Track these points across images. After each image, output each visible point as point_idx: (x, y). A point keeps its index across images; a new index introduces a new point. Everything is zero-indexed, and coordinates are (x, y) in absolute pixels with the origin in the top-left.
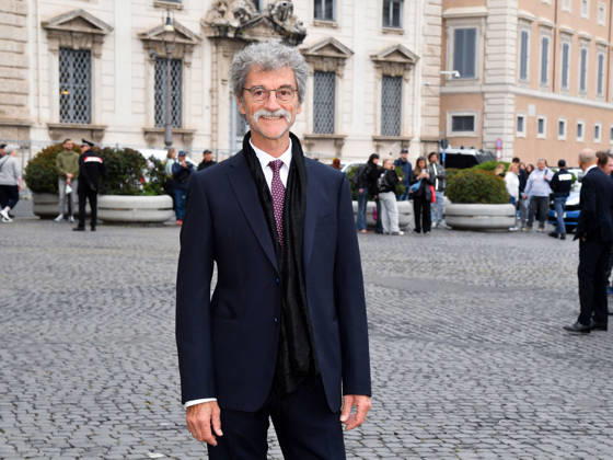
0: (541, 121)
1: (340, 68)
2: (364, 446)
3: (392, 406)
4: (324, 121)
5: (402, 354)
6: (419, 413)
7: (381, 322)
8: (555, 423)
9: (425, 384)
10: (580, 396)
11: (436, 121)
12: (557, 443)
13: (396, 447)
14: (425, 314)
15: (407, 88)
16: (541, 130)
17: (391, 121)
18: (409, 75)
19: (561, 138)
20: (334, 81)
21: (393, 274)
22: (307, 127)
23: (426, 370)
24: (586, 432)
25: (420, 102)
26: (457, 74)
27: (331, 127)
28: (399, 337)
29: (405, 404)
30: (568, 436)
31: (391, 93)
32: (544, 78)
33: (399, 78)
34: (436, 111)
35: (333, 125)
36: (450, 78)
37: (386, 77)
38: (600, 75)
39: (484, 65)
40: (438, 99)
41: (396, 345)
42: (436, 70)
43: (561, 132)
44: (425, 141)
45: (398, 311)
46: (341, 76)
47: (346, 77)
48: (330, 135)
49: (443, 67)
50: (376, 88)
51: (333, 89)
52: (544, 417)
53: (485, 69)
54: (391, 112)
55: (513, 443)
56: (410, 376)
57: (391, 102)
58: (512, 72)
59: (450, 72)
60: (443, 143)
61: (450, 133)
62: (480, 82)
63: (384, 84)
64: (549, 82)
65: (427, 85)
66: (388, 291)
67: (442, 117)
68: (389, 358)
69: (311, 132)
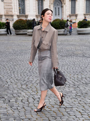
2: (82, 80)
3: (88, 71)
4: (73, 11)
7: (85, 54)
13: (89, 80)
17: (88, 10)
21: (88, 44)
27: (75, 12)
33: (89, 0)
41: (89, 59)
47: (78, 1)
54: (88, 8)
57: (88, 6)
66: (87, 47)
68: (87, 62)
69: (70, 14)
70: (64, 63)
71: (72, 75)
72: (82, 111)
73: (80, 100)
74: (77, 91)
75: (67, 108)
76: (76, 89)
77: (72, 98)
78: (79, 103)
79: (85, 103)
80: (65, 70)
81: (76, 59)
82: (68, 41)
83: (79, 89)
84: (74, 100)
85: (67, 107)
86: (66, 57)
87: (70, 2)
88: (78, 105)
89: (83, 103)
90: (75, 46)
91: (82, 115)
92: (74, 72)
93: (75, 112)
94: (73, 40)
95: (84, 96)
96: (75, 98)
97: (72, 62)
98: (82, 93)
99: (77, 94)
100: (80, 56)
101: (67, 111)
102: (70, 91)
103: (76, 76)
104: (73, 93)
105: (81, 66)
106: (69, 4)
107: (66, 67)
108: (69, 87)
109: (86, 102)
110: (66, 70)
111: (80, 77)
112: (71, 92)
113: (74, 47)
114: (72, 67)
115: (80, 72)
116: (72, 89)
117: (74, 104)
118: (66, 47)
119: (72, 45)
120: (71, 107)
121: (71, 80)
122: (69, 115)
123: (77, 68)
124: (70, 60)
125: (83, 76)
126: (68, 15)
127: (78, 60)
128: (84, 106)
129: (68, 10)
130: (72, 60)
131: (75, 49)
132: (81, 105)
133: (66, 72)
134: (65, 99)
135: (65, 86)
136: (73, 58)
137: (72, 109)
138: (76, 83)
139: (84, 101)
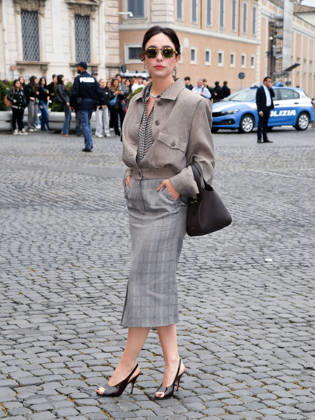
0: (193, 51)
1: (41, 9)
2: (76, 287)
3: (94, 258)
4: (31, 51)
5: (100, 222)
6: (115, 262)
7: (84, 200)
8: (210, 263)
9: (118, 242)
10: (227, 244)
11: (117, 52)
12: (211, 277)
13: (99, 286)
14: (116, 193)
15: (94, 25)
16: (193, 58)
17: (83, 51)
18: (95, 15)
19: (207, 64)
20: (37, 18)
21: (91, 165)
22: (18, 55)
23: (118, 232)
24: (231, 268)
25: (104, 37)
26: (131, 15)
27: (37, 55)
28: (97, 210)
29: (105, 256)
30: (219, 271)
31: (82, 29)
32: (194, 19)
33: (87, 17)
34: (116, 43)
35: (38, 55)
36: (126, 17)
37: (77, 16)
38: (234, 15)
39: (151, 7)
40: (117, 35)
41: (96, 216)
42: (115, 11)
43: (207, 60)
44: (109, 67)
45: (96, 192)
46: (43, 15)
47: (46, 16)
48: (36, 62)
49: (121, 9)
50: (70, 26)
51: (37, 26)
52: (202, 260)
53: (151, 11)
54: (83, 44)
55: (182, 278)
56: (107, 237)
57: (83, 36)
58: (171, 13)
59: (126, 13)
60: (123, 68)
61: (128, 61)
62: (148, 21)
63: (76, 22)
64: (198, 22)
65: (109, 23)
66: (88, 178)
67: (121, 48)
68: (91, 225)
69: (21, 59)
70: (8, 229)
71: (40, 271)
72: (76, 394)
73: (70, 357)
74: (56, 326)
75: (20, 386)
76: (54, 319)
77: (42, 349)
78: (67, 367)
79: (88, 366)
80: (12, 255)
81: (50, 215)
82: (17, 154)
83: (67, 318)
84: (49, 358)
85: (23, 382)
86: (13, 210)
87: (19, 17)
88: (62, 375)
89: (81, 363)
90: (45, 173)
91: (78, 405)
92: (44, 261)
93: (53, 398)
94: (35, 150)
95: (83, 340)
96: (52, 350)
97: (38, 226)
98: (79, 330)
99: (60, 337)
100: (65, 208)
101: (21, 396)
102: (30, 326)
103: (52, 275)
104: (42, 333)
105: (69, 238)
106: (16, 25)
107: (16, 244)
108: (27, 313)
109: (90, 363)
110: (16, 254)
111: (66, 276)
112: (38, 328)
113: (41, 174)
114: (38, 244)
115: (66, 260)
116: (38, 320)
117: (47, 372)
118: (13, 175)
119: (34, 168)
120: (38, 380)
121: (36, 287)
122: (30, 412)
123: (55, 247)
124: (29, 219)
125: (79, 274)
126: (14, 63)
127: (59, 220)
128: (84, 375)
129: (13, 46)
130: (37, 219)
131: (46, 183)
132: (74, 372)
133: (14, 261)
134: (13, 355)
135: (15, 310)
136: (38, 213)
137: (43, 389)
138: (55, 299)
139: (84, 357)
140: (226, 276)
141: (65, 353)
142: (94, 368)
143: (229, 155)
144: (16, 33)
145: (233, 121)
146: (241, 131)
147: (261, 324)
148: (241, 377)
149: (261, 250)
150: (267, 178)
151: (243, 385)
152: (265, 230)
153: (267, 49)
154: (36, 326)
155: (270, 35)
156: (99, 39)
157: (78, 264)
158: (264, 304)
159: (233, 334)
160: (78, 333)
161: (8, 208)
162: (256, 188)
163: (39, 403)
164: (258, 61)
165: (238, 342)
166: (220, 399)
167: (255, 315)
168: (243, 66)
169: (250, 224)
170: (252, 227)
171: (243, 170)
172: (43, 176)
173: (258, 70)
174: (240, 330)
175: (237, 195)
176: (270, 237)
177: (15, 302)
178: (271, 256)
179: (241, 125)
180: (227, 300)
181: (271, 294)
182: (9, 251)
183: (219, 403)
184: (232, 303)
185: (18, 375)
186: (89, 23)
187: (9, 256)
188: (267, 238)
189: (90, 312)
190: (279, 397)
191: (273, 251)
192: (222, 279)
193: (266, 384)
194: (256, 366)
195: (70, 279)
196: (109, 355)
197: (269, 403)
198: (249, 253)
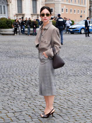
0: (67, 9)
2: (32, 82)
3: (37, 73)
4: (20, 11)
7: (35, 55)
8: (71, 74)
10: (76, 68)
12: (71, 78)
15: (38, 2)
16: (67, 12)
17: (35, 10)
19: (71, 13)
24: (77, 76)
25: (41, 6)
28: (38, 58)
31: (34, 4)
33: (36, 0)
40: (45, 5)
47: (24, 0)
48: (21, 14)
52: (69, 73)
54: (35, 8)
55: (63, 79)
62: (54, 1)
63: (33, 2)
65: (42, 2)
68: (36, 63)
69: (17, 13)
70: (13, 64)
71: (22, 77)
72: (31, 115)
73: (30, 103)
74: (26, 94)
76: (25, 92)
77: (22, 101)
78: (29, 106)
79: (35, 106)
80: (14, 72)
81: (25, 60)
82: (15, 41)
83: (29, 92)
84: (24, 104)
85: (16, 111)
86: (14, 58)
88: (27, 109)
89: (33, 105)
91: (32, 118)
92: (23, 74)
93: (25, 116)
94: (21, 40)
95: (34, 98)
96: (25, 101)
97: (21, 63)
98: (32, 95)
99: (27, 97)
100: (29, 57)
101: (16, 115)
102: (19, 94)
103: (25, 78)
104: (22, 96)
105: (30, 67)
106: (16, 3)
107: (15, 69)
108: (18, 90)
110: (15, 72)
111: (29, 78)
112: (21, 95)
113: (22, 47)
114: (21, 69)
115: (29, 74)
116: (21, 92)
117: (23, 108)
118: (14, 48)
119: (20, 45)
120: (20, 110)
122: (18, 120)
123: (26, 70)
124: (19, 61)
125: (33, 78)
126: (15, 14)
127: (27, 61)
128: (34, 109)
129: (15, 9)
130: (21, 61)
131: (24, 50)
132: (31, 108)
133: (14, 74)
134: (14, 103)
135: (14, 89)
136: (21, 59)
137: (22, 113)
138: (26, 85)
139: (34, 103)
140: (76, 78)
141: (28, 102)
142: (37, 107)
143: (77, 41)
144: (16, 5)
145: (78, 30)
146: (81, 33)
147: (86, 93)
148: (80, 110)
149: (86, 70)
150: (88, 48)
151: (80, 112)
152: (87, 64)
153: (89, 8)
154: (20, 94)
155: (90, 4)
156: (39, 6)
157: (32, 75)
158: (87, 87)
159: (78, 96)
160: (32, 96)
161: (13, 58)
162: (85, 51)
163: (21, 118)
164: (86, 12)
165: (79, 99)
166: (73, 116)
167: (84, 90)
168: (82, 14)
169: (83, 62)
170: (84, 63)
171: (81, 45)
172: (23, 48)
173: (86, 15)
174: (80, 95)
175: (79, 53)
176: (89, 66)
177: (14, 86)
178: (89, 72)
179: (81, 31)
180: (76, 86)
181: (89, 84)
182: (13, 71)
183: (73, 118)
184: (77, 87)
185: (15, 109)
186: (36, 2)
187: (13, 72)
188: (88, 66)
189: (36, 89)
190: (91, 116)
191: (90, 70)
192: (74, 79)
193: (87, 112)
194: (84, 106)
195: (30, 79)
196: (41, 103)
197: (88, 118)
198: (83, 71)
